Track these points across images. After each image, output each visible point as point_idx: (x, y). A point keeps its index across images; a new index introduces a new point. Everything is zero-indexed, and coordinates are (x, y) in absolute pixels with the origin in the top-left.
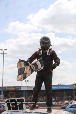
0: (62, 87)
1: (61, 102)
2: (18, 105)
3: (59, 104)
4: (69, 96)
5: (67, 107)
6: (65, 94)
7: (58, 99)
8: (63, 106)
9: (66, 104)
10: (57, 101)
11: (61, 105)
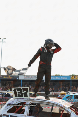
0: (59, 78)
1: (58, 93)
2: (23, 93)
3: (56, 94)
4: (66, 86)
5: (63, 98)
6: (62, 85)
7: (55, 89)
8: (59, 96)
9: (62, 95)
10: (54, 92)
11: (58, 96)
